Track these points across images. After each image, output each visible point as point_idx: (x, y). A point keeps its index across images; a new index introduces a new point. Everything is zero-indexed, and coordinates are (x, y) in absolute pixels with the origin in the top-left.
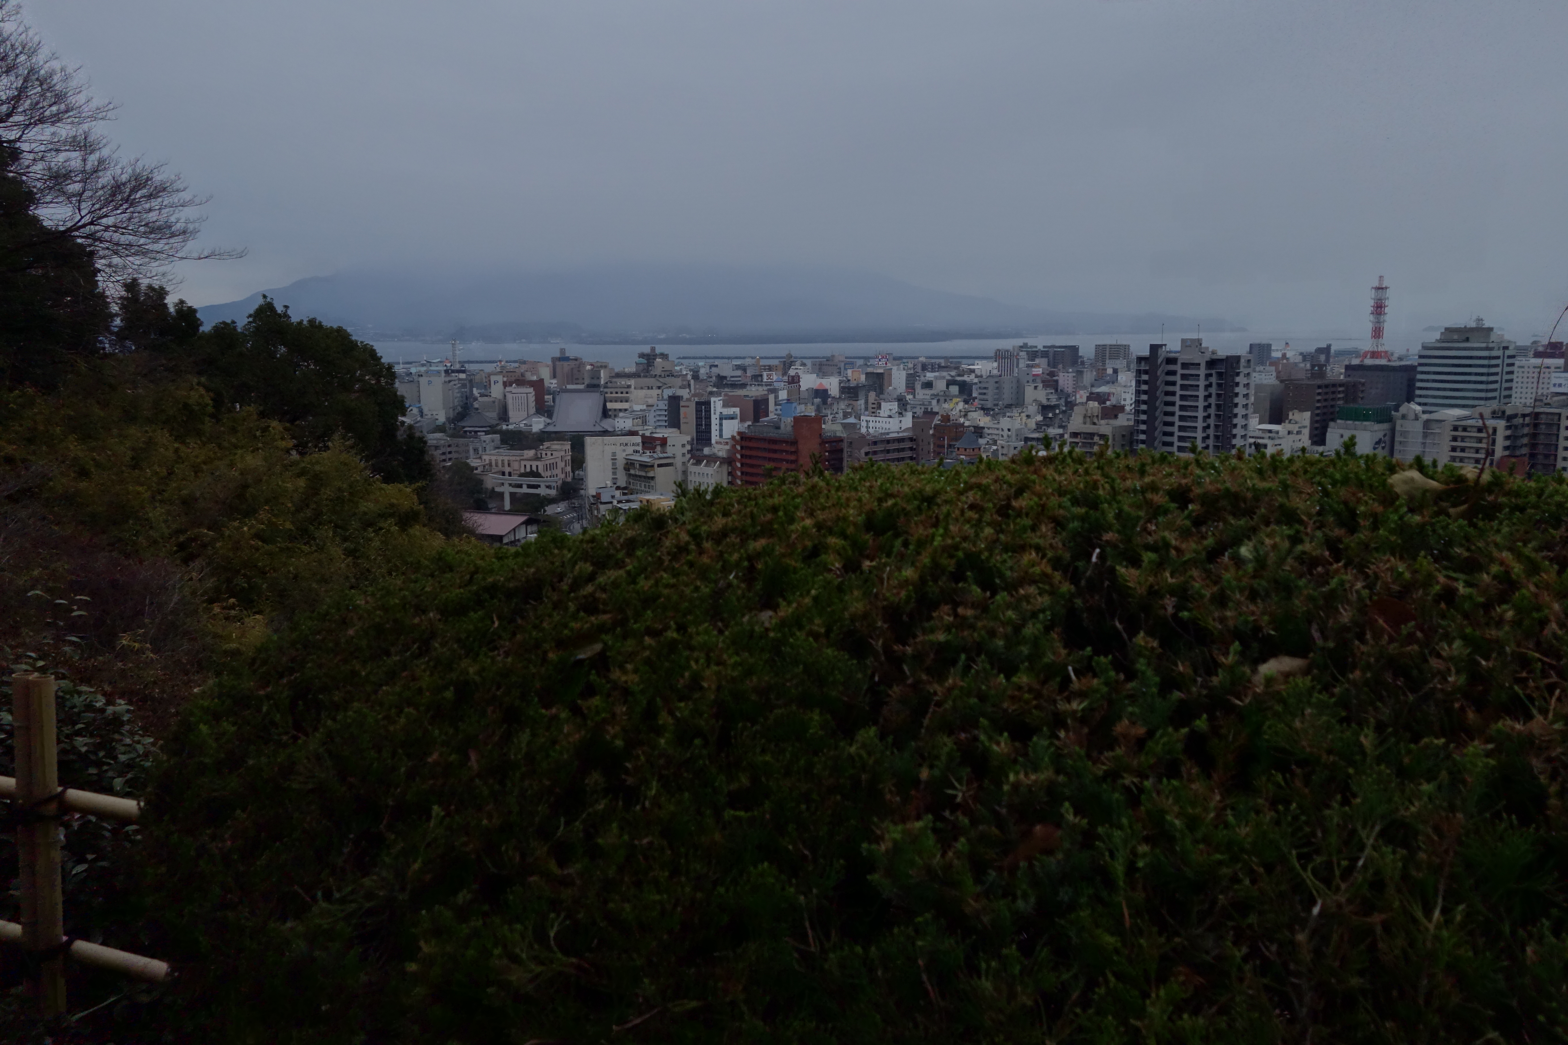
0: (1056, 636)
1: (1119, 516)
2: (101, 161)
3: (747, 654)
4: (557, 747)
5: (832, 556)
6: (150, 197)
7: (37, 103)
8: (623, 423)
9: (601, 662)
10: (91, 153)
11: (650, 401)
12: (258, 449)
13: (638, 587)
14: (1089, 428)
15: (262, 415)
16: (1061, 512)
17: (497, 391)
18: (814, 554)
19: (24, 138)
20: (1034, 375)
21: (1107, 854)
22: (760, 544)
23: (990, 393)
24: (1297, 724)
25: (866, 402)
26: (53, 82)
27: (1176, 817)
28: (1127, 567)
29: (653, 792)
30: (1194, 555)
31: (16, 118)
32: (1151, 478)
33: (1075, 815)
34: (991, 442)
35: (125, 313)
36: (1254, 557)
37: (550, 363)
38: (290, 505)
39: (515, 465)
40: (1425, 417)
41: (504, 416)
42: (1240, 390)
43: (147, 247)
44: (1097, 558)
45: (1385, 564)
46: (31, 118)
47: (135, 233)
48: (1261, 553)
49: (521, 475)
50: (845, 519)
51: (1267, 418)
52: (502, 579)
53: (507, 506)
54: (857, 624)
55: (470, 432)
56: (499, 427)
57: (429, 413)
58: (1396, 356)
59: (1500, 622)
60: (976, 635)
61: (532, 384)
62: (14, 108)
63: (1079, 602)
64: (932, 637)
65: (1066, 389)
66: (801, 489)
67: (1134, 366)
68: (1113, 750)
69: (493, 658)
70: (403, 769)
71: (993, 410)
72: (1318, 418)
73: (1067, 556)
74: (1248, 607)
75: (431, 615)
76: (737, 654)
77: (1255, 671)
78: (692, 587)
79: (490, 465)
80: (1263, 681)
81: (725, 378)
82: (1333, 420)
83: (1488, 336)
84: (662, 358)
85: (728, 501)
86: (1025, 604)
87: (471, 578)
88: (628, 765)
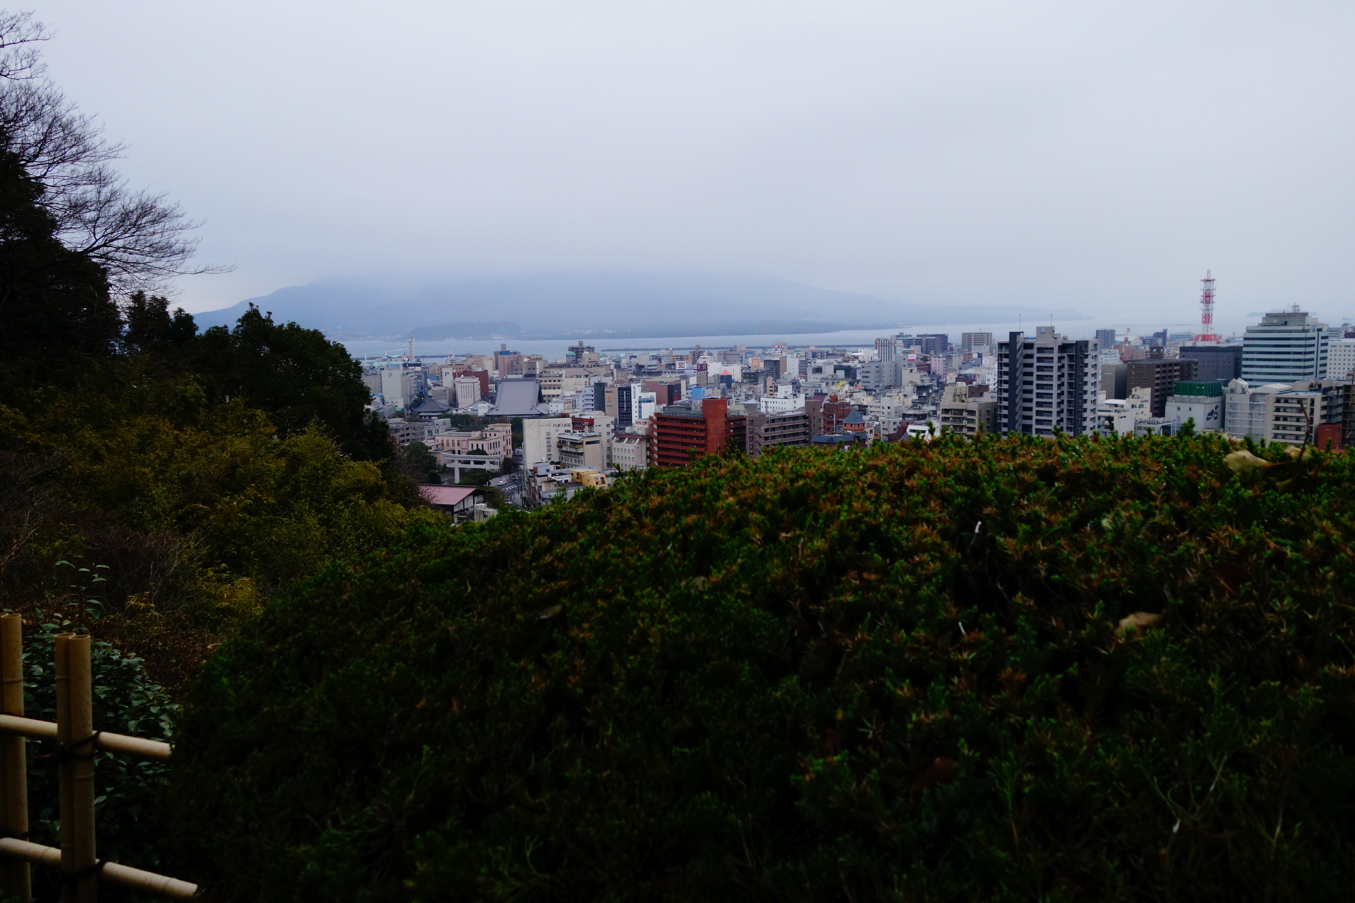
0: (947, 597)
1: (996, 494)
2: (113, 193)
3: (685, 614)
4: (528, 695)
5: (753, 528)
6: (154, 222)
7: (60, 145)
8: (556, 407)
9: (561, 621)
10: (104, 186)
11: (579, 388)
12: (245, 435)
13: (590, 557)
14: (958, 405)
15: (248, 405)
16: (947, 489)
17: (447, 381)
18: (737, 527)
19: (48, 174)
20: (910, 360)
21: (997, 782)
22: (692, 519)
23: (872, 377)
24: (1155, 669)
25: (765, 386)
26: (74, 128)
27: (1055, 750)
28: (1004, 537)
29: (610, 733)
30: (1061, 526)
31: (42, 158)
32: (1023, 459)
33: (969, 750)
34: (873, 418)
35: (133, 321)
36: (1113, 528)
37: (493, 356)
38: (273, 482)
39: (464, 445)
40: (1251, 391)
41: (454, 403)
42: (1088, 370)
43: (151, 264)
44: (979, 529)
45: (1224, 532)
46: (55, 158)
47: (142, 253)
48: (1119, 523)
49: (469, 453)
50: (763, 497)
51: (1113, 394)
52: (472, 551)
53: (457, 480)
54: (778, 587)
55: (425, 417)
56: (449, 412)
57: (390, 401)
58: (1224, 338)
59: (1323, 581)
60: (879, 596)
61: (477, 374)
62: (40, 149)
63: (965, 566)
64: (842, 598)
65: (937, 373)
66: (723, 471)
67: (996, 351)
68: (999, 693)
69: (468, 619)
70: (396, 714)
71: (875, 391)
72: (1157, 394)
73: (954, 527)
74: (1109, 571)
75: (413, 581)
76: (678, 614)
77: (1117, 625)
78: (636, 557)
79: (443, 444)
80: (1124, 634)
81: (643, 367)
82: (1171, 395)
83: (1304, 321)
84: (589, 351)
85: (661, 482)
86: (919, 569)
87: (446, 549)
88: (589, 710)
